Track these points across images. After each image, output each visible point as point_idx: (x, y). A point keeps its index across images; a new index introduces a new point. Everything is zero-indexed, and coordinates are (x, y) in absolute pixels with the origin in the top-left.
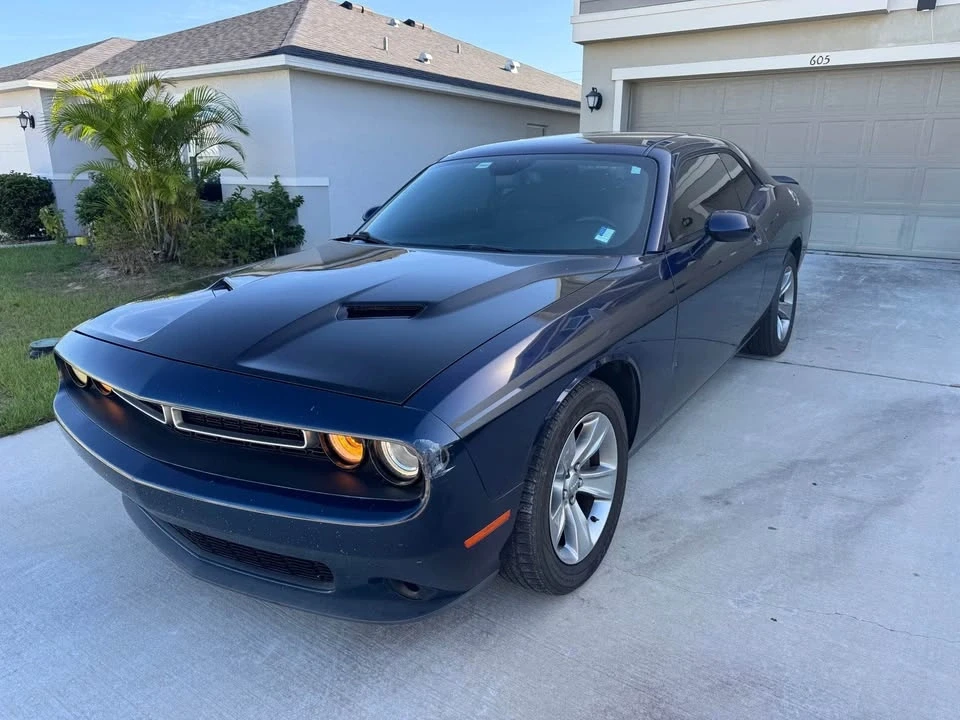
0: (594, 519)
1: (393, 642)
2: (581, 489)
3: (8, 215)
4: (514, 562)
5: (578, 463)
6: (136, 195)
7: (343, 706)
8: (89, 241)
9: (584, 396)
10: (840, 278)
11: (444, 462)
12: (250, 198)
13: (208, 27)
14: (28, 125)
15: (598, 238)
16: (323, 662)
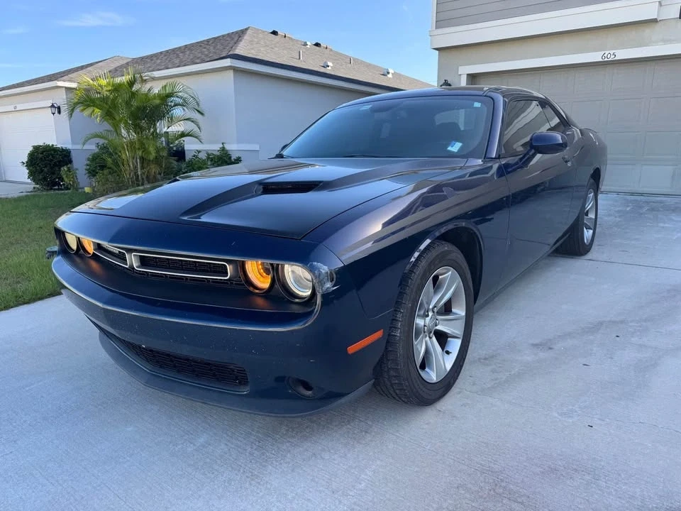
0: (448, 353)
1: (293, 437)
2: (438, 328)
3: (40, 173)
4: (385, 375)
5: (435, 307)
6: (126, 155)
7: (253, 480)
8: (94, 190)
9: (440, 252)
10: (628, 209)
11: (331, 282)
12: (204, 158)
13: (180, 48)
14: (56, 112)
15: (449, 148)
16: (239, 449)
